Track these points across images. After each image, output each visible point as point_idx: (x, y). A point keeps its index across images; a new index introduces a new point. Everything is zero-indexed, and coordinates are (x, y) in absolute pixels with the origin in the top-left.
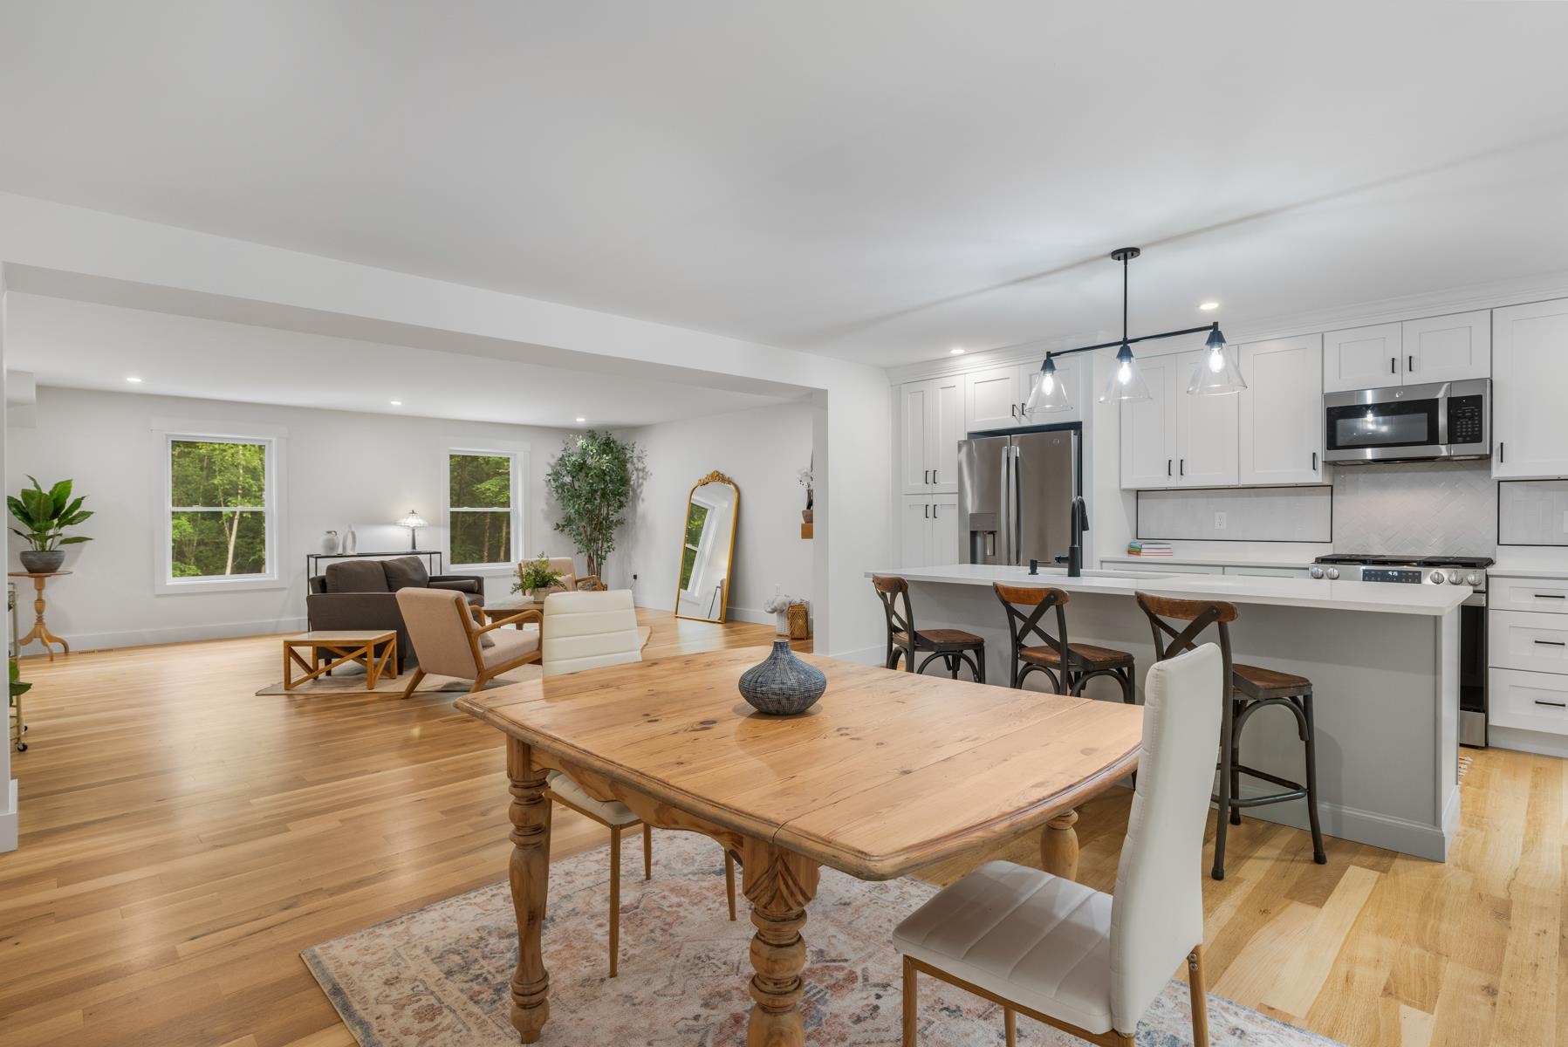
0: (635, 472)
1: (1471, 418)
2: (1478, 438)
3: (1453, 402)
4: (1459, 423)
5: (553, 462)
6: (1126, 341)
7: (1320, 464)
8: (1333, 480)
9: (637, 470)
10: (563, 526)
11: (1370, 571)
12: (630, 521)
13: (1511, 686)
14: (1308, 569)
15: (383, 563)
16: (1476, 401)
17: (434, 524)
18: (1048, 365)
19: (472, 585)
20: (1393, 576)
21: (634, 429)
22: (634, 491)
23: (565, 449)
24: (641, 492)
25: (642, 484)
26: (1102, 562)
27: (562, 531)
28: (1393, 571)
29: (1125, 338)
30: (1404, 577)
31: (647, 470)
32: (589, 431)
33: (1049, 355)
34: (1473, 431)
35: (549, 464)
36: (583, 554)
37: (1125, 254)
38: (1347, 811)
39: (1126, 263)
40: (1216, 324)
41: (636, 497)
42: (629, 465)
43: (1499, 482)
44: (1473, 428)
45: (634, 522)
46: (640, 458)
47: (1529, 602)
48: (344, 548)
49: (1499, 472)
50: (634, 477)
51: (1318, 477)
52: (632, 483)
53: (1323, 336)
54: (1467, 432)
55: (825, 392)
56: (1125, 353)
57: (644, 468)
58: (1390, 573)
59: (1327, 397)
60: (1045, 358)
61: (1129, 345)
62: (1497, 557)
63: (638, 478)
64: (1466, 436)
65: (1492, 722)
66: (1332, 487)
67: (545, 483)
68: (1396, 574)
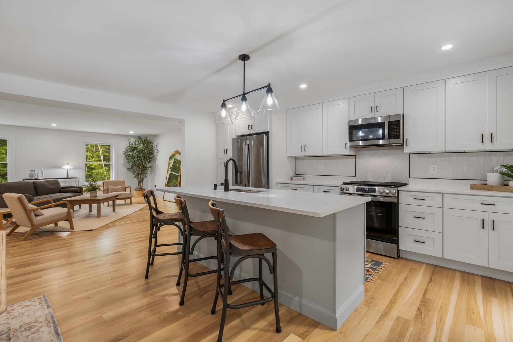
0: (155, 151)
1: (396, 129)
2: (398, 137)
3: (390, 123)
4: (392, 131)
5: (126, 147)
6: (244, 94)
7: (348, 147)
8: (356, 154)
9: (156, 150)
10: (130, 169)
11: (359, 188)
12: (154, 167)
13: (406, 234)
14: (339, 187)
15: (34, 183)
16: (398, 122)
17: (77, 168)
18: (223, 105)
19: (77, 190)
20: (366, 190)
21: (155, 136)
22: (155, 157)
23: (129, 142)
24: (157, 157)
25: (157, 155)
26: (277, 183)
27: (130, 170)
28: (366, 188)
29: (244, 92)
30: (370, 190)
31: (158, 150)
32: (139, 136)
33: (224, 101)
34: (397, 134)
35: (125, 148)
36: (136, 178)
37: (244, 58)
38: (305, 302)
39: (244, 62)
40: (269, 84)
41: (156, 159)
42: (154, 148)
43: (410, 154)
44: (397, 133)
45: (155, 168)
46: (157, 146)
47: (413, 201)
48: (38, 176)
49: (407, 150)
50: (155, 152)
51: (347, 152)
52: (154, 154)
53: (349, 99)
54: (395, 134)
55: (184, 120)
56: (244, 99)
57: (158, 149)
58: (366, 189)
59: (349, 121)
60: (223, 102)
61: (245, 95)
62: (409, 182)
63: (156, 152)
64: (395, 136)
65: (400, 248)
66: (356, 155)
67: (123, 154)
68: (367, 189)
